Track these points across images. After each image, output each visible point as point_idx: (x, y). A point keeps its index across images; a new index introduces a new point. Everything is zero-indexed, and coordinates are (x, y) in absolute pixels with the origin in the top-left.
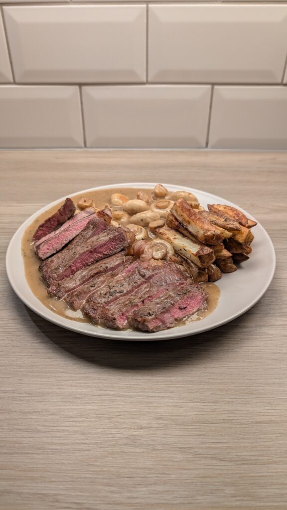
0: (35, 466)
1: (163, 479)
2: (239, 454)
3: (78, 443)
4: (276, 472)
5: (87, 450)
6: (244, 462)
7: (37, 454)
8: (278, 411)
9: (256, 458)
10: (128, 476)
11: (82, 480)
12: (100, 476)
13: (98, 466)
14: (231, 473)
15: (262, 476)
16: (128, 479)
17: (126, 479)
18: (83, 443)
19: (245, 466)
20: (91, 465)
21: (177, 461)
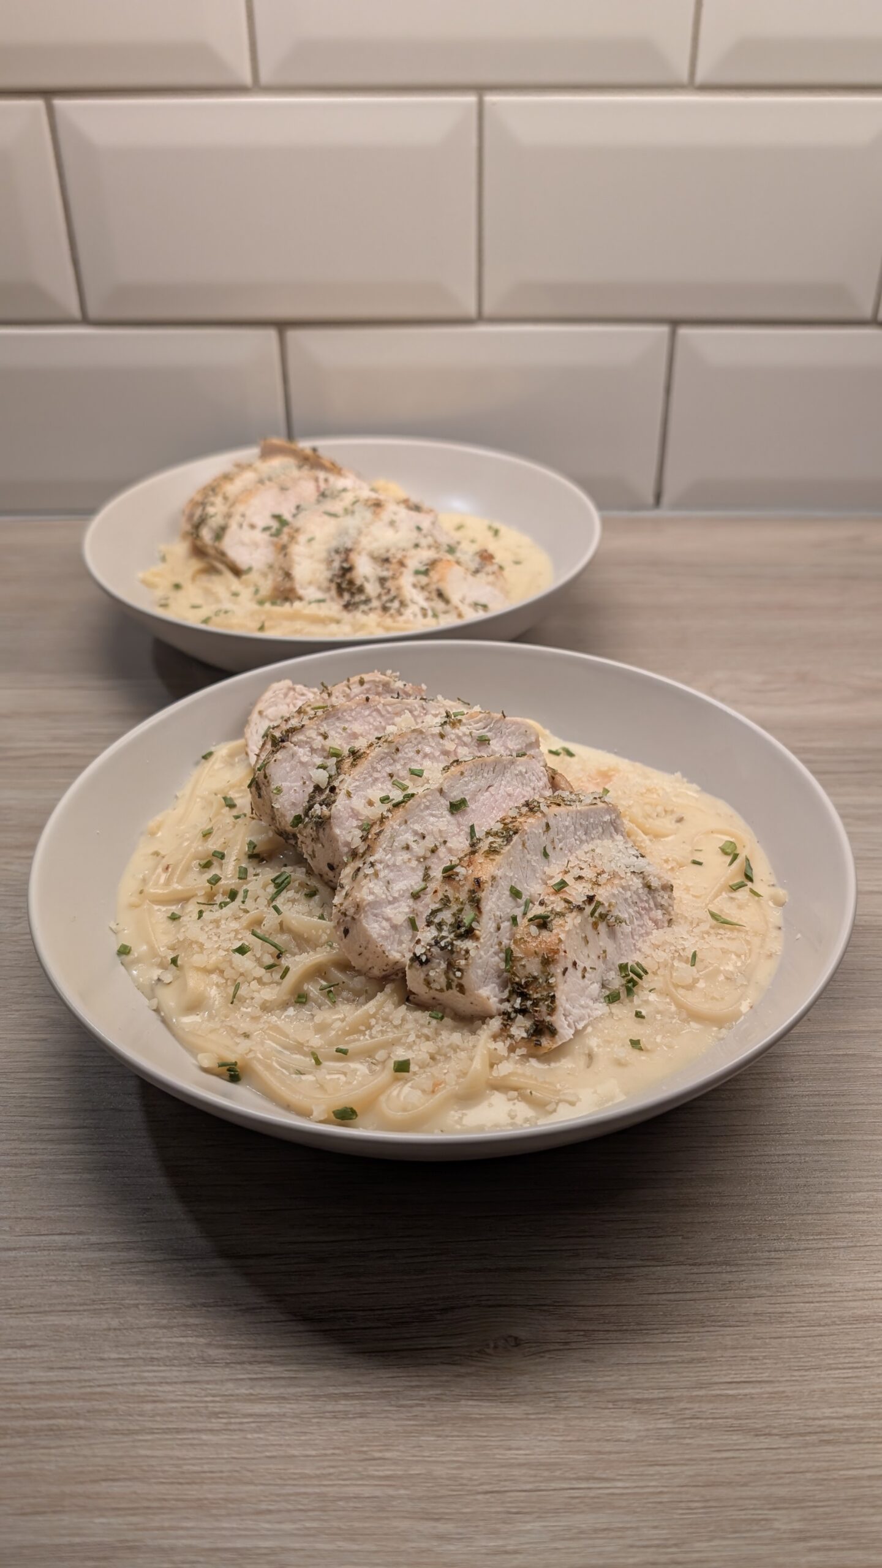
0: (206, 1468)
1: (592, 1493)
2: (810, 1413)
6: (826, 1437)
7: (211, 1431)
10: (487, 1488)
11: (352, 1504)
12: (402, 1492)
13: (395, 1462)
14: (789, 1470)
16: (488, 1496)
17: (479, 1497)
19: (830, 1448)
20: (375, 1459)
21: (627, 1441)
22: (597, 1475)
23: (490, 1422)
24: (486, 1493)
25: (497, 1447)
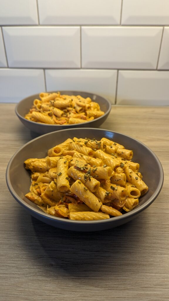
1: (60, 297)
2: (107, 284)
3: (13, 274)
4: (128, 295)
5: (18, 278)
6: (109, 288)
8: (134, 258)
9: (117, 286)
10: (39, 294)
12: (23, 294)
13: (22, 288)
15: (119, 297)
16: (39, 296)
17: (38, 296)
18: (16, 274)
20: (19, 287)
21: (70, 287)
22: (62, 293)
23: (43, 281)
24: (39, 295)
25: (43, 286)
